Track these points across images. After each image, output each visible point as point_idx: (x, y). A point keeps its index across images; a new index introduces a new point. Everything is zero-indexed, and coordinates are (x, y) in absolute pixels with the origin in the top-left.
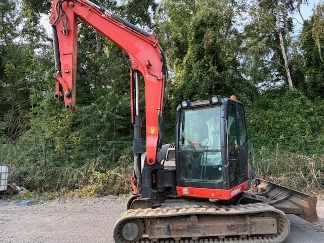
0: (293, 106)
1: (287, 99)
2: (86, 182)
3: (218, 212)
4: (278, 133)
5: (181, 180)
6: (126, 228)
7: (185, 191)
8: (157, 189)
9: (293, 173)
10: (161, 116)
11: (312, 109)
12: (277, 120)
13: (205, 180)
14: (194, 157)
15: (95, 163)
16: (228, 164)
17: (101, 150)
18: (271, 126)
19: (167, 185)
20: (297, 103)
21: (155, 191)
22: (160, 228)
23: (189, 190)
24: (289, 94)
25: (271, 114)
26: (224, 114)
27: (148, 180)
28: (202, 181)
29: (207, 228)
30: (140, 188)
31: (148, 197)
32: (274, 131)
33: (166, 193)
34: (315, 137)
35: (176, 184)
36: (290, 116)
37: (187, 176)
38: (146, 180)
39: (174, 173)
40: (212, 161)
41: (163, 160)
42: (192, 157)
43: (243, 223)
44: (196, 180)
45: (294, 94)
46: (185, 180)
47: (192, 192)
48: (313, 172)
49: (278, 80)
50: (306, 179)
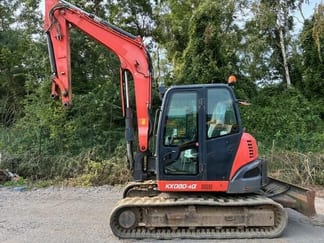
1: (284, 97)
2: (81, 171)
4: (275, 130)
11: (308, 108)
12: (273, 117)
15: (91, 152)
17: (96, 139)
18: (268, 123)
22: (157, 217)
24: (287, 92)
25: (269, 111)
29: (204, 219)
32: (270, 128)
36: (287, 113)
43: (241, 215)
45: (291, 93)
48: (308, 169)
49: (276, 78)
50: (301, 176)
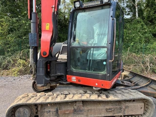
0: (137, 28)
1: (134, 24)
2: (13, 65)
3: (100, 99)
4: (128, 42)
5: (70, 70)
6: (19, 112)
7: (74, 79)
8: (50, 77)
9: (137, 64)
10: (55, 13)
11: (146, 30)
12: (128, 35)
13: (90, 72)
14: (82, 52)
15: (20, 54)
16: (113, 59)
17: (26, 46)
18: (125, 38)
19: (59, 74)
20: (139, 26)
21: (49, 79)
22: (50, 111)
23: (77, 79)
24: (136, 21)
25: (125, 32)
26: (113, 14)
27: (43, 69)
28: (88, 72)
29: (90, 111)
30: (35, 76)
31: (42, 84)
32: (125, 41)
33: (58, 80)
34: (146, 45)
35: (66, 73)
36: (135, 33)
37: (76, 67)
38: (41, 69)
39: (66, 64)
40: (96, 56)
41: (58, 54)
42: (81, 52)
43: (119, 107)
44: (83, 71)
45: (138, 21)
46: (74, 70)
47: (79, 81)
48: (148, 64)
49: (129, 14)
50: (144, 68)
